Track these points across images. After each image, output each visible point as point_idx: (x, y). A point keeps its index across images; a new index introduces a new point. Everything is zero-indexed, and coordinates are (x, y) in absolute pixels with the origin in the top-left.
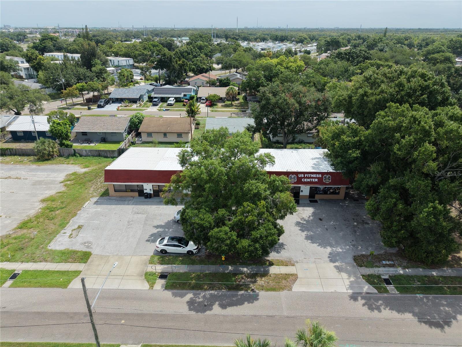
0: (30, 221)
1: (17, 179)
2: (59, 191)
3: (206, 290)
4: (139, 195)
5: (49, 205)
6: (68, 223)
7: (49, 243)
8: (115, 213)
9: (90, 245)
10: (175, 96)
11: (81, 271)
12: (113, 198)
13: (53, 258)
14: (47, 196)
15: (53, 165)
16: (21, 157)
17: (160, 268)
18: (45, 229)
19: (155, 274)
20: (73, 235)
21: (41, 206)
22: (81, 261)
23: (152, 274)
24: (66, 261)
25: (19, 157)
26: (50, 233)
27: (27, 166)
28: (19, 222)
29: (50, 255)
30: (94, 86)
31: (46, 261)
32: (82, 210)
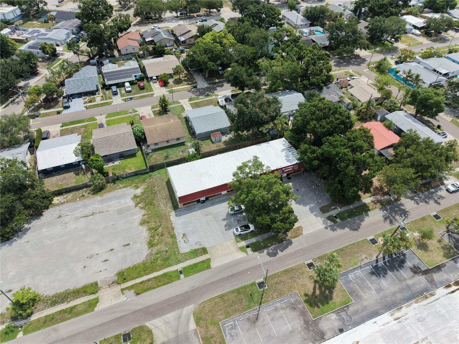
0: (151, 241)
1: (101, 213)
2: (143, 214)
3: (270, 246)
5: (149, 226)
6: (175, 235)
7: (178, 249)
8: (194, 219)
9: (200, 243)
10: (127, 80)
11: (210, 258)
12: (183, 209)
13: (190, 257)
14: (139, 220)
15: (111, 193)
17: (243, 243)
18: (167, 243)
20: (186, 241)
21: (145, 229)
23: (243, 248)
24: (197, 256)
27: (92, 199)
28: (146, 244)
29: (186, 256)
32: (173, 223)
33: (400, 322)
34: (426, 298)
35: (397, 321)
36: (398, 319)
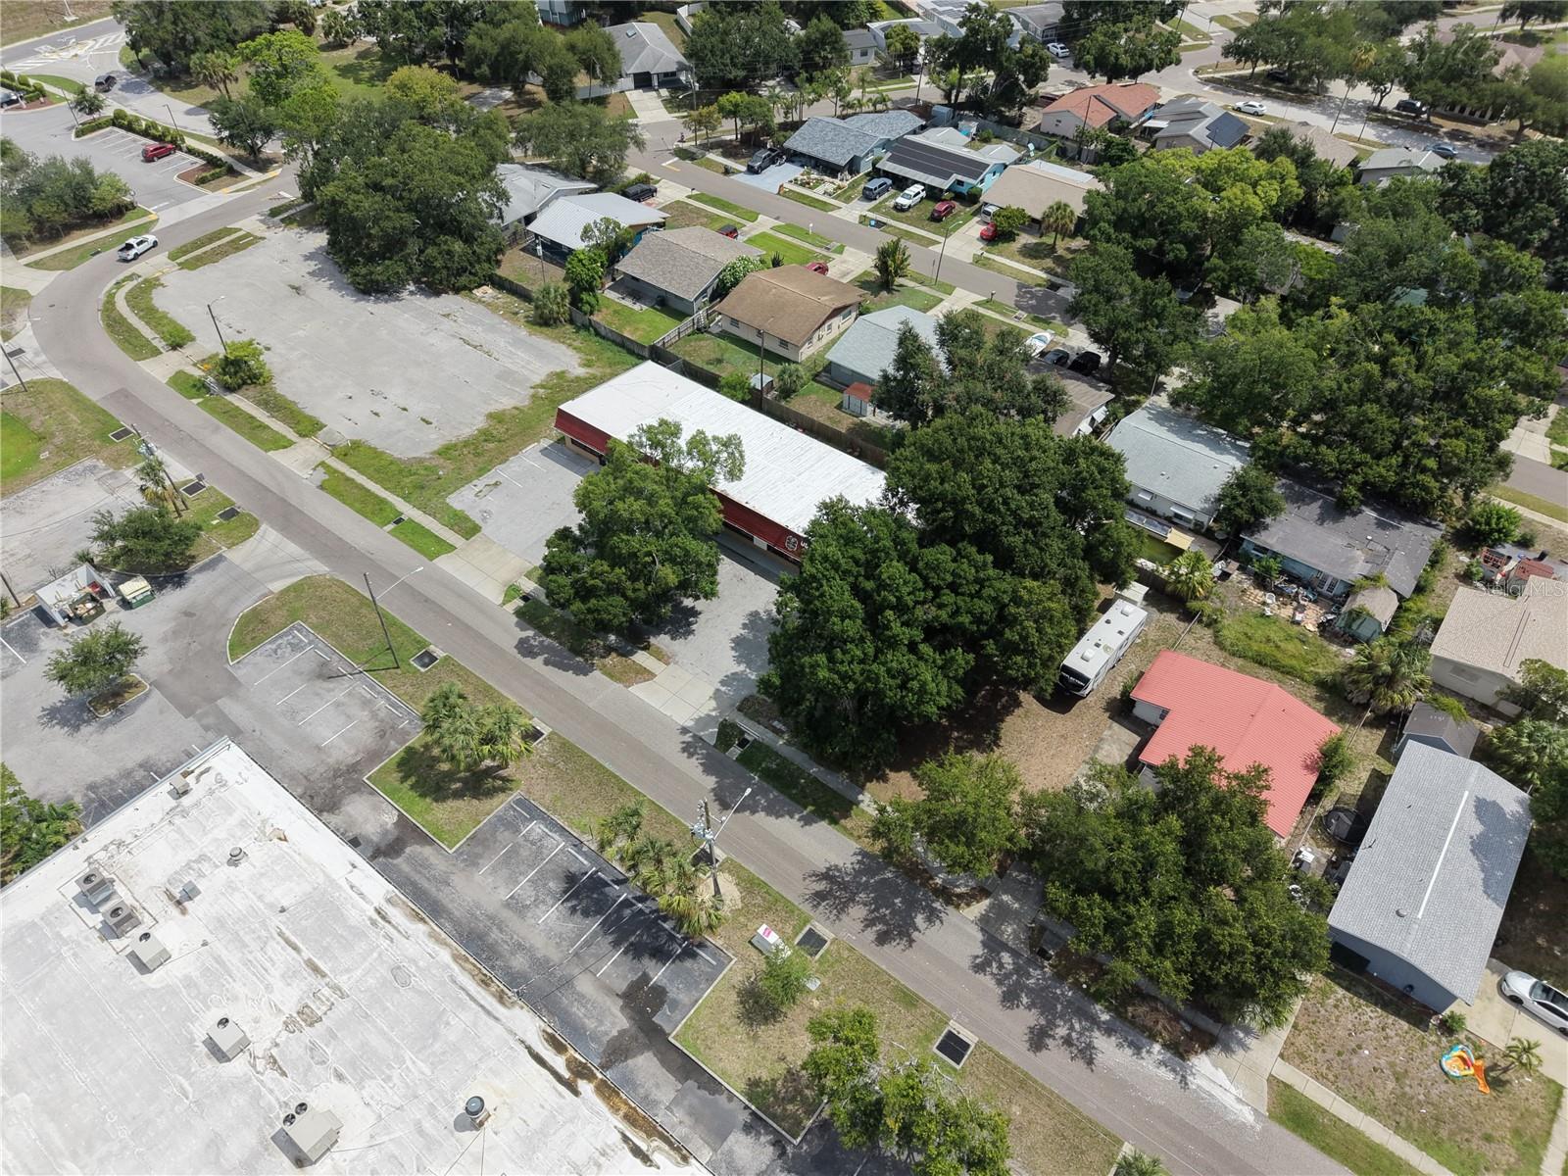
0: (455, 447)
1: (486, 355)
2: (519, 405)
3: (549, 637)
6: (490, 470)
7: (451, 493)
9: (487, 517)
10: (930, 180)
11: (455, 549)
12: (567, 451)
13: (444, 517)
14: (500, 407)
15: (548, 341)
16: (520, 301)
17: (530, 587)
19: (520, 590)
20: (482, 493)
21: (481, 426)
22: (465, 534)
23: (517, 589)
25: (518, 299)
26: (462, 478)
27: (515, 328)
28: (444, 443)
29: (443, 510)
31: (435, 516)
32: (518, 455)
33: (374, 923)
34: (485, 983)
35: (376, 917)
36: (384, 918)
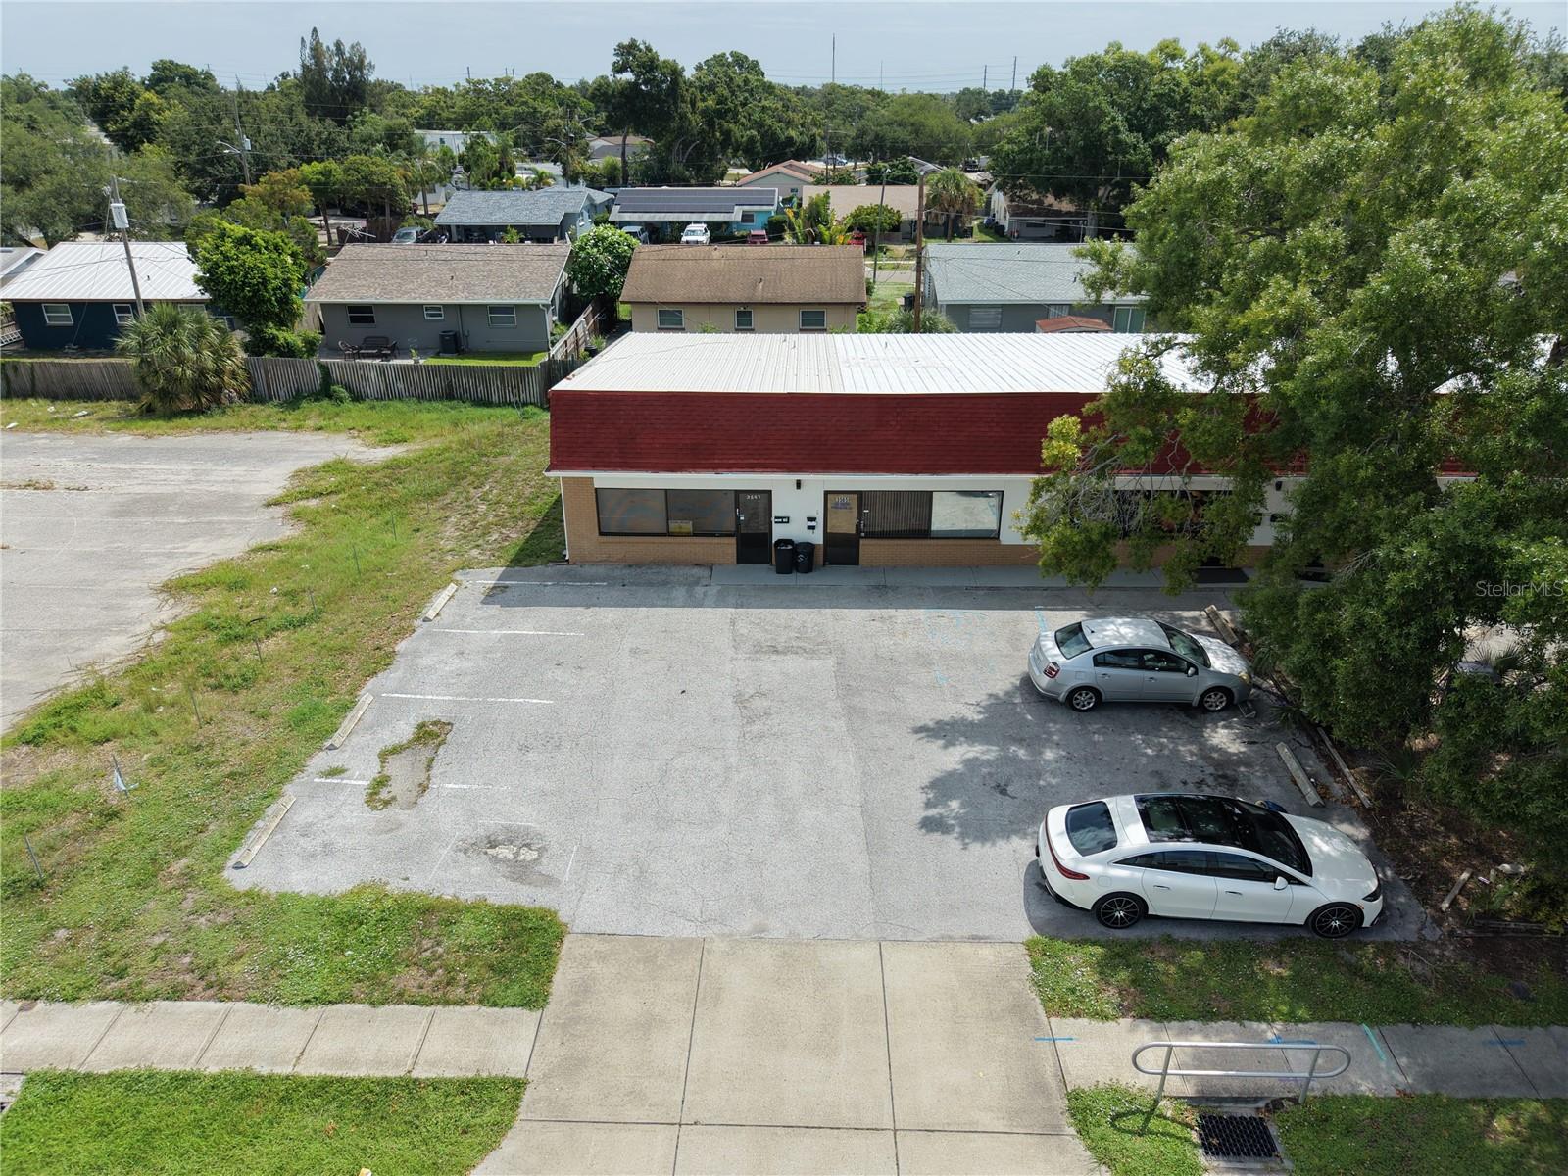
0: (97, 695)
1: (31, 490)
2: (266, 541)
4: (742, 559)
5: (215, 611)
6: (346, 708)
7: (236, 841)
8: (634, 651)
9: (528, 855)
10: (706, 217)
11: (519, 1085)
12: (589, 570)
13: (278, 964)
14: (201, 562)
15: (221, 436)
16: (59, 403)
18: (198, 748)
19: (1152, 1112)
20: (396, 788)
21: (166, 615)
22: (494, 986)
23: (1132, 1115)
24: (379, 992)
25: (48, 402)
26: (232, 775)
27: (87, 438)
28: (28, 702)
29: (247, 937)
30: (373, 173)
31: (222, 986)
32: (419, 632)
